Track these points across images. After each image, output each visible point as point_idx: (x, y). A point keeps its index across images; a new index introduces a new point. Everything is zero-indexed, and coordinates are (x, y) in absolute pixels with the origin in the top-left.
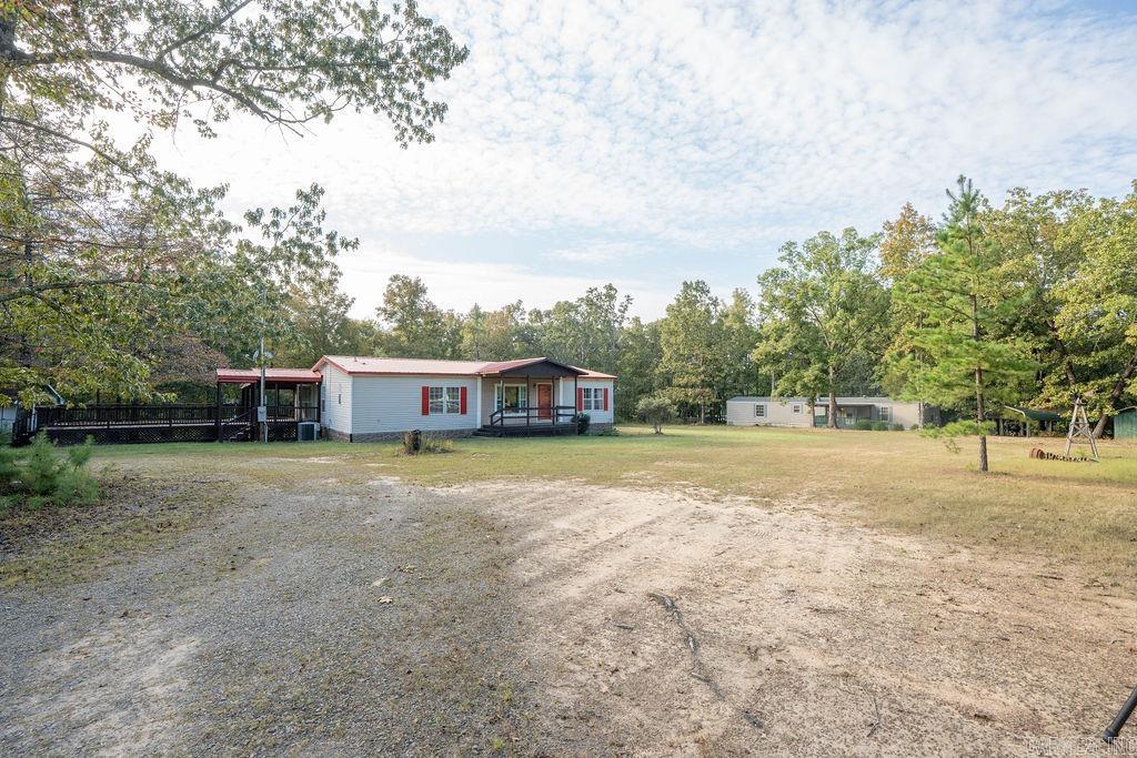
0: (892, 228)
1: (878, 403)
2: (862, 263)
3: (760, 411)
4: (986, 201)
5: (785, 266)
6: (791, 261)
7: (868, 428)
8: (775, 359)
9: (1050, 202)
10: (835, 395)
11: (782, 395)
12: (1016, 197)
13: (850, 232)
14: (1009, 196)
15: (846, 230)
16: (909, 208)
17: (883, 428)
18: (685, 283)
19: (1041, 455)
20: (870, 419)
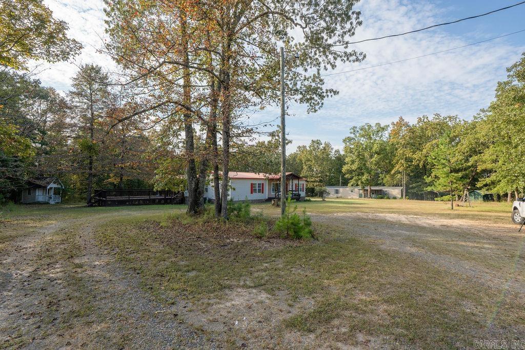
0: (394, 125)
1: (385, 189)
2: (382, 136)
3: (337, 192)
4: (427, 117)
5: (352, 136)
6: (354, 134)
7: (382, 198)
8: (351, 172)
9: (448, 119)
10: (371, 186)
11: (352, 185)
12: (436, 117)
13: (378, 124)
14: (434, 116)
15: (377, 124)
16: (401, 118)
17: (388, 198)
18: (313, 140)
19: (458, 206)
20: (381, 195)
